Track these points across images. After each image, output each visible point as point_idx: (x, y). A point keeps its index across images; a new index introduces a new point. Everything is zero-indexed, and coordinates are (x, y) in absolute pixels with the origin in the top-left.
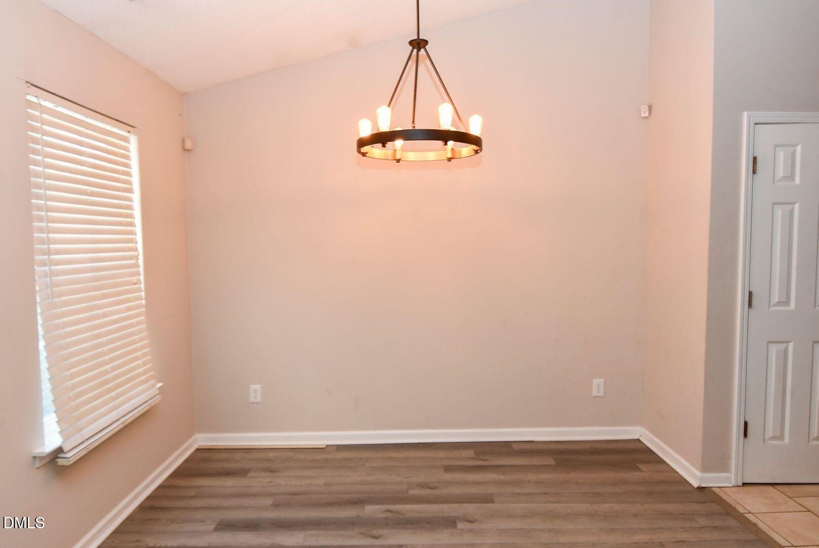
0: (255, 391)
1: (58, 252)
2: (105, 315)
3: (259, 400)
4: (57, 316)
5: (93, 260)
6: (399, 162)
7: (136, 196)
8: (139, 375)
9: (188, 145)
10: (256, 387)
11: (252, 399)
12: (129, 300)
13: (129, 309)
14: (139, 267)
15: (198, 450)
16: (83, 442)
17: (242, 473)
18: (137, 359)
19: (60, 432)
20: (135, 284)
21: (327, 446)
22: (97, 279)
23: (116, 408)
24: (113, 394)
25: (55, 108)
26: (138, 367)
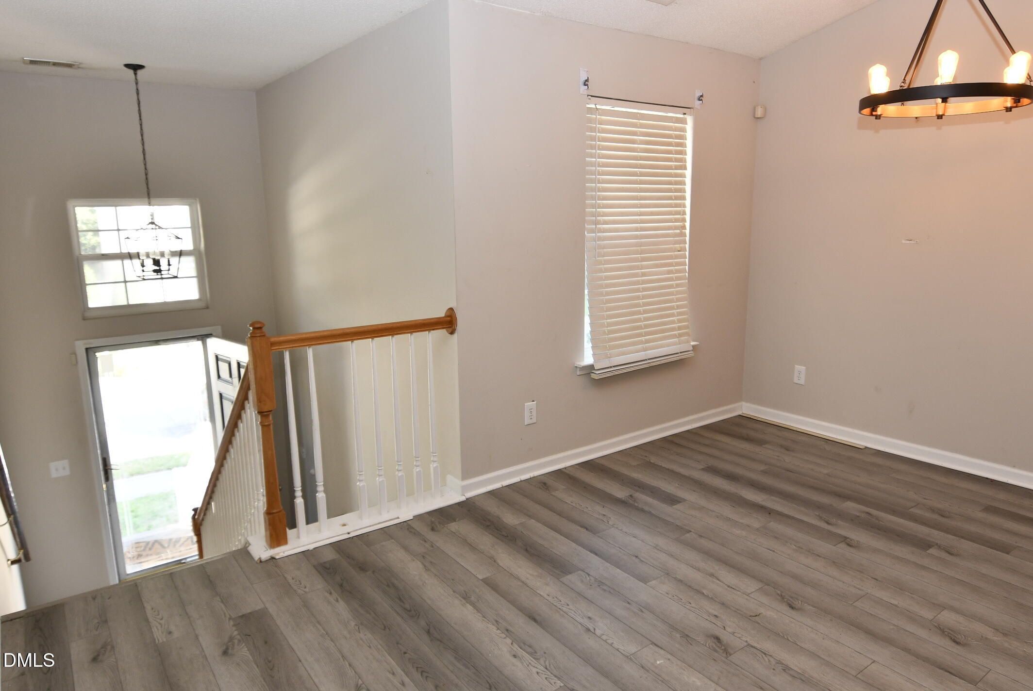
0: (800, 372)
1: (606, 223)
2: (644, 275)
3: (802, 382)
4: (601, 271)
5: (637, 230)
6: (941, 118)
7: (688, 173)
8: (673, 329)
9: (759, 113)
10: (800, 368)
11: (796, 380)
12: (670, 265)
13: (669, 272)
14: (686, 236)
15: (740, 416)
16: (611, 367)
17: (761, 443)
18: (673, 315)
19: (593, 355)
20: (679, 251)
21: (866, 447)
22: (641, 245)
23: (645, 350)
24: (643, 338)
25: (613, 109)
26: (673, 322)
